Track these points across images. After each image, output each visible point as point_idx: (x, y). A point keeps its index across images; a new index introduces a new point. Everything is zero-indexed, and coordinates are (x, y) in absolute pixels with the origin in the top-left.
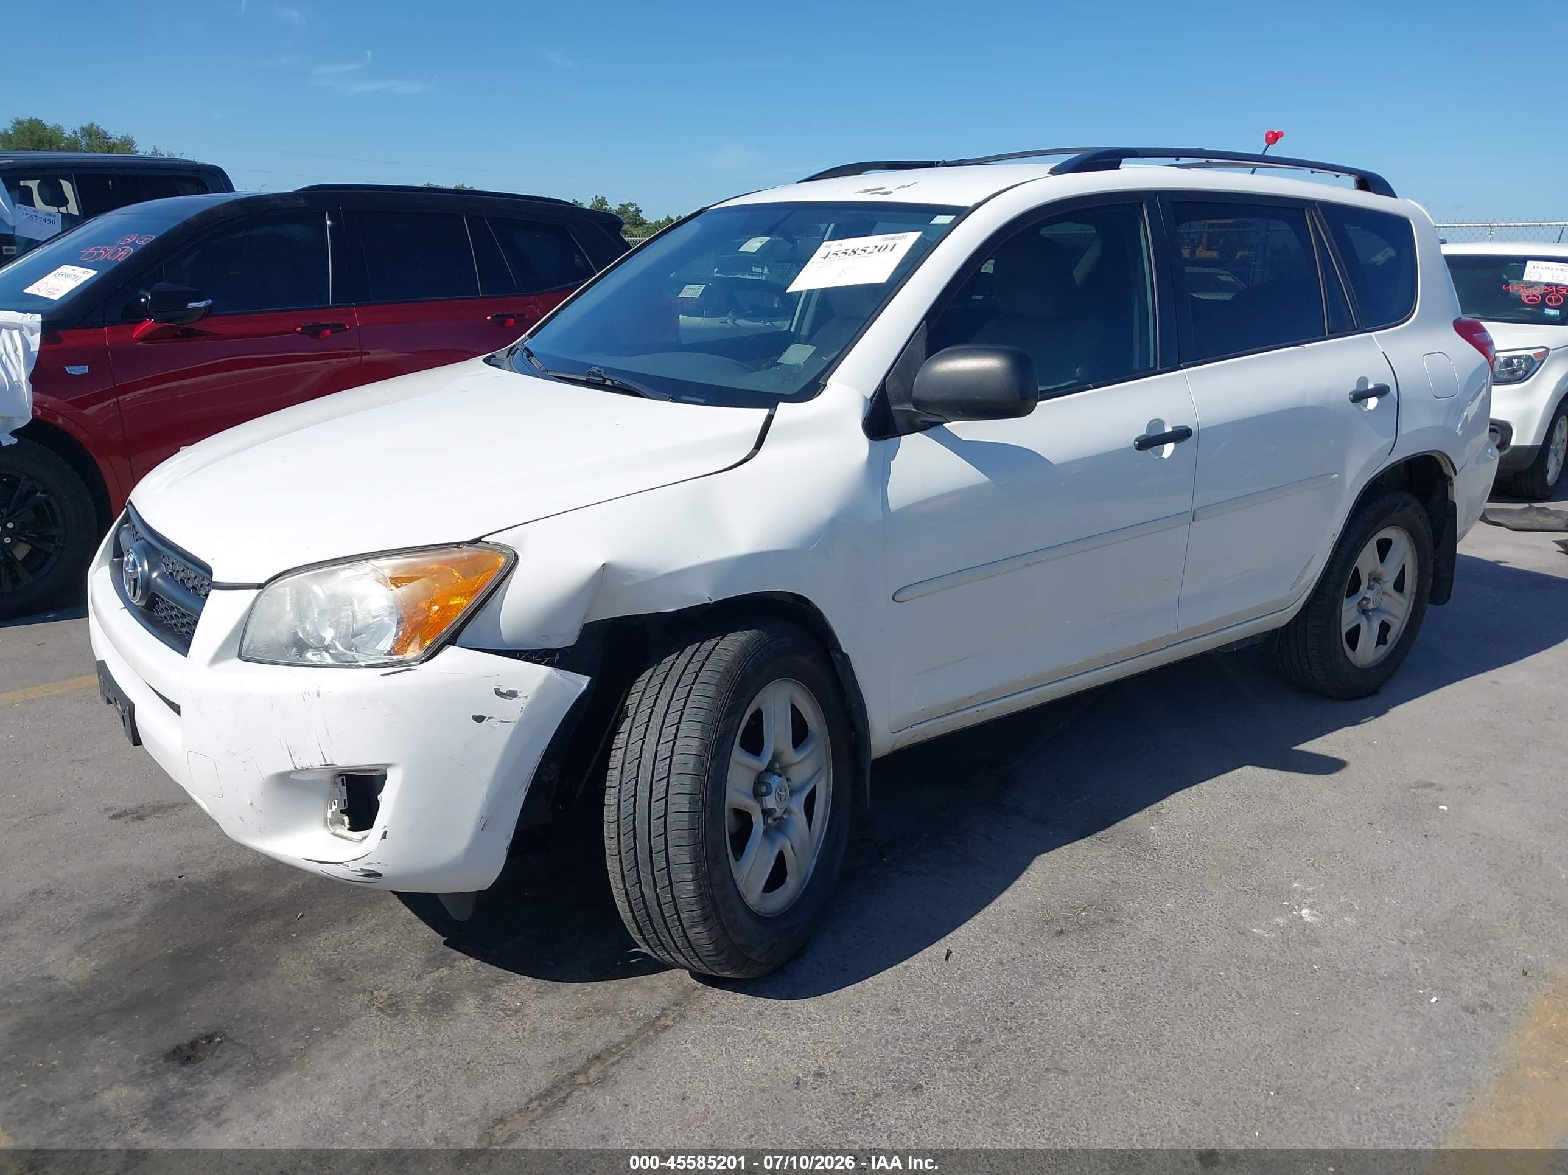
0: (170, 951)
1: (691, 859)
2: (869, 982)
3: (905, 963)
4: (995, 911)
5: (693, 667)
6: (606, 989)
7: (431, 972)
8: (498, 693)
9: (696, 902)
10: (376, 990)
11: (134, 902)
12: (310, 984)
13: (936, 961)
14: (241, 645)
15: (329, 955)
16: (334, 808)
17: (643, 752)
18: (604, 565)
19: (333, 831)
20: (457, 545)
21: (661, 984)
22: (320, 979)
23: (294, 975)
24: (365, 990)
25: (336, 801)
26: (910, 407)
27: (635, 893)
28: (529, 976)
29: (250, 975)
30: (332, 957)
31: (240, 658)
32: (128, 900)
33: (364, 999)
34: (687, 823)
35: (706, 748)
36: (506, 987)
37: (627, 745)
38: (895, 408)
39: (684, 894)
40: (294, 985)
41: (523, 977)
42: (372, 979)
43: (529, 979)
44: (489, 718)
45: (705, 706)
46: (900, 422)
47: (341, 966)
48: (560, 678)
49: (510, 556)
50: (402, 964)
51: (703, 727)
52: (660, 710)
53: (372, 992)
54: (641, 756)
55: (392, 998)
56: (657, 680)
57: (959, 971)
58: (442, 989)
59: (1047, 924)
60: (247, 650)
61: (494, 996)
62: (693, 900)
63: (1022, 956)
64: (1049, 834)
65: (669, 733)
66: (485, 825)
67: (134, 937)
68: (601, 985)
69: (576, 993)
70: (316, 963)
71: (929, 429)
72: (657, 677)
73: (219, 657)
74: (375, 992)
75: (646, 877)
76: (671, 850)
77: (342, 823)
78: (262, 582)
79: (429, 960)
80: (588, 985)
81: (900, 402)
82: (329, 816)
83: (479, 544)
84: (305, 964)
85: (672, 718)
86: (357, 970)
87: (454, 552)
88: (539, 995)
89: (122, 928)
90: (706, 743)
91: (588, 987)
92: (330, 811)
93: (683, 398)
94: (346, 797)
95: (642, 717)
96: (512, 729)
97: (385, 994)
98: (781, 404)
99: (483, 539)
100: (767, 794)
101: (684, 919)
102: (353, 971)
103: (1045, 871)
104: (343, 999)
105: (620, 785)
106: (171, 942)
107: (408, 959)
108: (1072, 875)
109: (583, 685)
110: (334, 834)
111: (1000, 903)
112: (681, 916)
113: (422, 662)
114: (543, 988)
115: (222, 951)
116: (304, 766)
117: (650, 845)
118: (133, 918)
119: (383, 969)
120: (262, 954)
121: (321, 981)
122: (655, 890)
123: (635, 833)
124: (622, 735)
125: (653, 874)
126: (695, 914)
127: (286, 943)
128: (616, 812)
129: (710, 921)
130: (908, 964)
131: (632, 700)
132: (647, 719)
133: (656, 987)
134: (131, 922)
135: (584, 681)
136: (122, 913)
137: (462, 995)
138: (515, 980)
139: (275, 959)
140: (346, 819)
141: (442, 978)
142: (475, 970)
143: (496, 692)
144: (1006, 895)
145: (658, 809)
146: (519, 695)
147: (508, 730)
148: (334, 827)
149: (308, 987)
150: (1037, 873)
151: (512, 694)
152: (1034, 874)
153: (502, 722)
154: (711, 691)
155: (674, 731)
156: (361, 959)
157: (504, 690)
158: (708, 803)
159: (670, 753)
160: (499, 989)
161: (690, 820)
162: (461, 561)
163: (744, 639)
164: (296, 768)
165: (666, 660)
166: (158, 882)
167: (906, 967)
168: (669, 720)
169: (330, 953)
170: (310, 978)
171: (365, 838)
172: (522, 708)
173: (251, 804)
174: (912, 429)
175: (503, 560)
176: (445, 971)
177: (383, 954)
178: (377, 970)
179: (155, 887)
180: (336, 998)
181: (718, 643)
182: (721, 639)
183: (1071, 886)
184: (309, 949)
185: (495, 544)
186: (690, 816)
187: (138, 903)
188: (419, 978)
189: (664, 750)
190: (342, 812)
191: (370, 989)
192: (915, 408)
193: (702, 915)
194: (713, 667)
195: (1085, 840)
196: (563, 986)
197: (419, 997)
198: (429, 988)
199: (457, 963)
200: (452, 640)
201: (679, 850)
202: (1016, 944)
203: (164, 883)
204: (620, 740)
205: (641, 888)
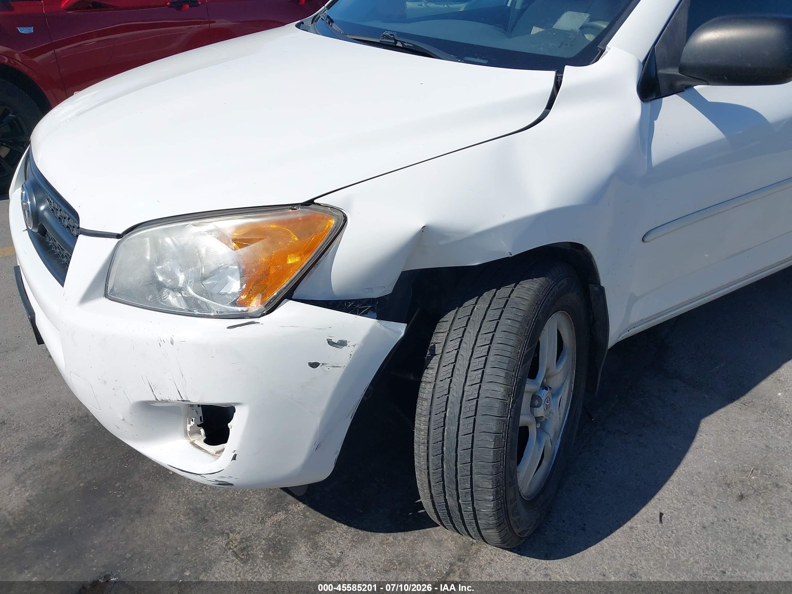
0: (82, 485)
1: (493, 485)
2: (605, 542)
3: (629, 524)
4: (686, 473)
5: (493, 314)
6: (404, 540)
7: (272, 515)
8: (330, 343)
9: (493, 515)
10: (231, 533)
11: (60, 435)
12: (182, 524)
13: (652, 523)
14: (106, 287)
15: (196, 494)
16: (192, 423)
17: (451, 389)
18: (424, 227)
19: (192, 440)
20: (293, 206)
21: (446, 537)
22: (189, 518)
23: (171, 514)
24: (224, 533)
25: (193, 419)
26: (675, 71)
27: (439, 500)
28: (345, 524)
29: (138, 512)
30: (199, 496)
31: (106, 297)
32: (56, 433)
33: (221, 542)
34: (492, 459)
35: (508, 393)
36: (328, 534)
37: (435, 381)
38: (660, 71)
39: (484, 509)
40: (171, 524)
41: (340, 524)
42: (228, 521)
43: (345, 527)
44: (323, 364)
45: (508, 354)
46: (663, 85)
47: (205, 506)
48: (383, 328)
49: (340, 217)
50: (250, 506)
51: (506, 373)
52: (465, 353)
53: (228, 534)
54: (449, 393)
55: (243, 542)
56: (460, 323)
57: (674, 535)
58: (280, 534)
59: (729, 487)
60: (112, 290)
61: (320, 544)
62: (491, 514)
63: (718, 520)
64: (705, 397)
65: (475, 376)
66: (318, 446)
67: (58, 469)
68: (400, 535)
69: (382, 543)
70: (187, 502)
71: (683, 91)
72: (460, 321)
73: (87, 297)
74: (231, 534)
75: (450, 491)
76: (475, 477)
77: (199, 433)
78: (120, 232)
79: (269, 503)
80: (390, 536)
81: (664, 66)
82: (189, 430)
83: (312, 206)
84: (179, 502)
85: (477, 363)
86: (217, 511)
87: (290, 213)
88: (355, 544)
89: (50, 459)
90: (509, 389)
91: (390, 537)
92: (189, 426)
93: (466, 58)
94: (201, 415)
95: (449, 358)
96: (342, 372)
97: (238, 537)
98: (567, 67)
99: (315, 201)
100: (539, 406)
101: (481, 524)
102: (213, 511)
103: (712, 433)
104: (207, 541)
105: (430, 414)
106: (83, 475)
107: (254, 502)
108: (734, 438)
109: (402, 333)
110: (193, 443)
111: (687, 464)
112: (479, 522)
113: (263, 315)
114: (356, 537)
115: (119, 486)
116: (164, 399)
117: (456, 469)
118: (58, 450)
119: (236, 511)
120: (148, 490)
121: (190, 521)
122: (458, 501)
123: (443, 457)
124: (430, 371)
125: (457, 490)
126: (491, 522)
127: (165, 481)
128: (426, 437)
129: (502, 525)
130: (632, 525)
131: (438, 339)
132: (453, 361)
133: (442, 540)
134: (57, 454)
135: (401, 329)
136: (51, 445)
137: (296, 541)
138: (335, 527)
139: (157, 496)
140: (202, 431)
141: (280, 522)
142: (304, 515)
143: (329, 342)
144: (689, 456)
145: (464, 442)
146: (349, 344)
147: (337, 374)
148: (193, 437)
149: (180, 527)
150: (707, 435)
151: (342, 344)
152: (705, 436)
153: (334, 367)
154: (513, 340)
155: (480, 376)
156: (219, 499)
157: (335, 340)
158: (509, 440)
159: (477, 395)
160: (323, 536)
161: (494, 455)
162: (296, 221)
163: (535, 287)
164: (157, 399)
165: (466, 304)
166: (78, 417)
167: (631, 528)
168: (474, 364)
169: (197, 492)
170: (182, 518)
171: (220, 452)
172: (351, 355)
173: (124, 420)
174: (673, 90)
175: (333, 222)
176: (281, 516)
177: (236, 496)
178: (231, 512)
179: (75, 421)
180: (202, 540)
181: (513, 290)
182: (515, 286)
183: (736, 449)
184: (182, 487)
185: (326, 206)
186: (494, 451)
187: (62, 436)
188: (263, 522)
189: (471, 392)
190: (198, 426)
191: (227, 531)
192: (680, 72)
193: (497, 523)
194: (511, 316)
195: (733, 404)
196: (372, 535)
197: (264, 542)
198: (270, 532)
199: (290, 507)
200: (289, 295)
201: (483, 478)
202: (710, 508)
203: (82, 417)
204: (429, 375)
205: (445, 496)
